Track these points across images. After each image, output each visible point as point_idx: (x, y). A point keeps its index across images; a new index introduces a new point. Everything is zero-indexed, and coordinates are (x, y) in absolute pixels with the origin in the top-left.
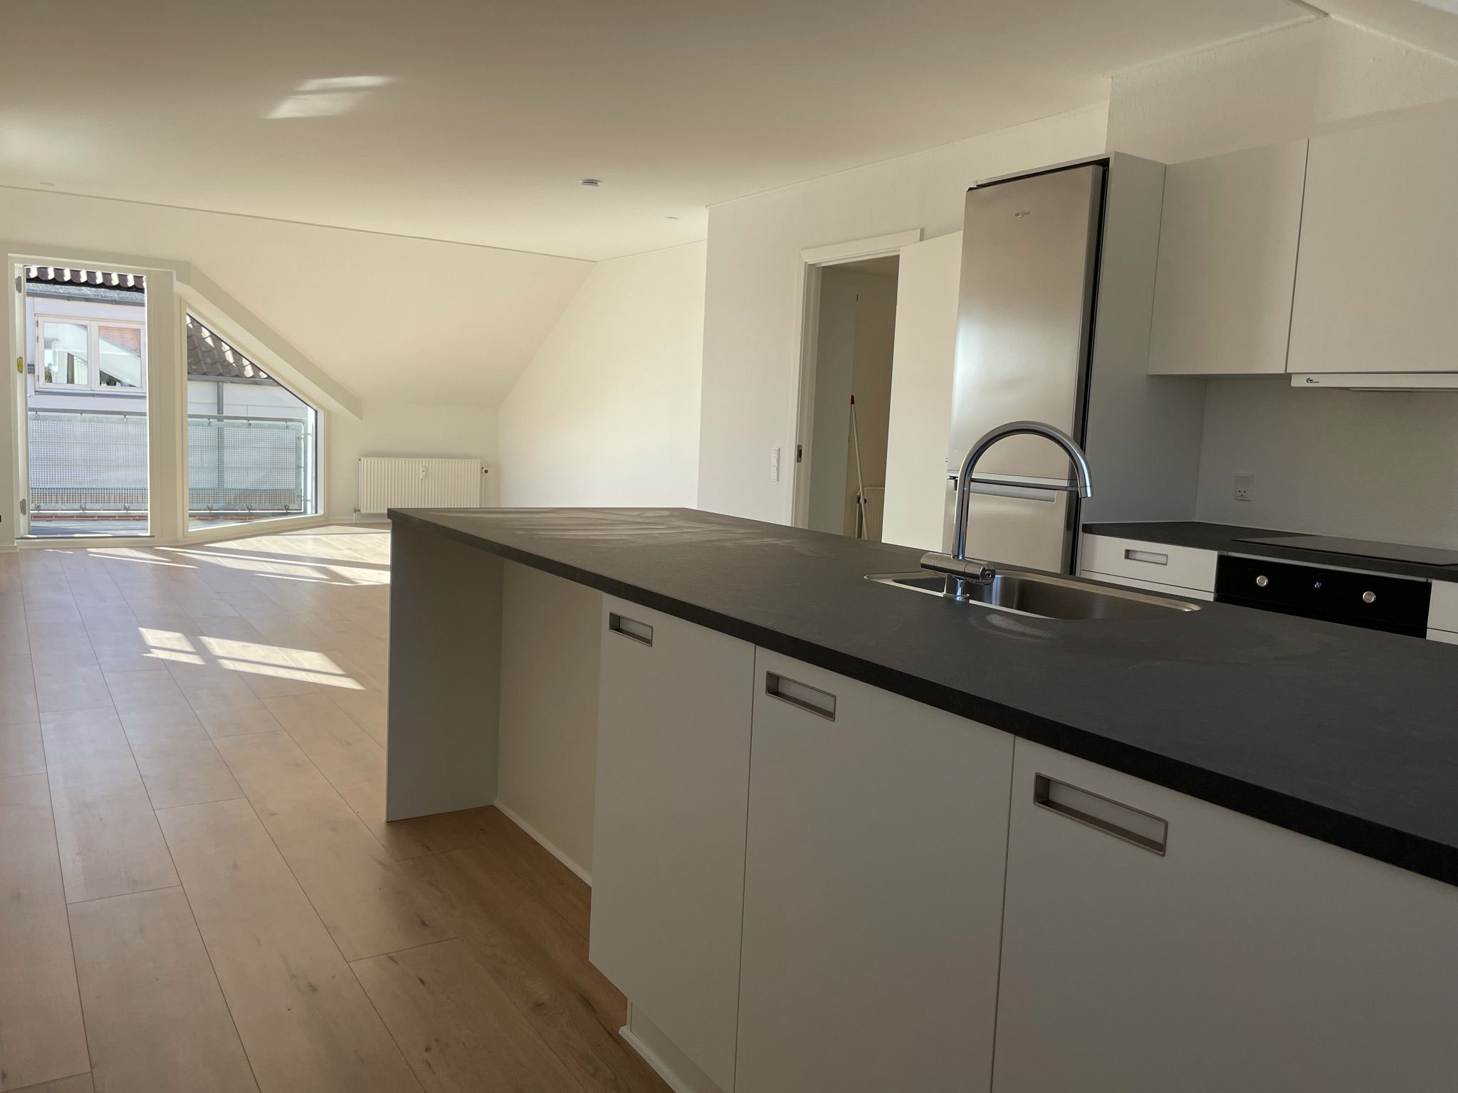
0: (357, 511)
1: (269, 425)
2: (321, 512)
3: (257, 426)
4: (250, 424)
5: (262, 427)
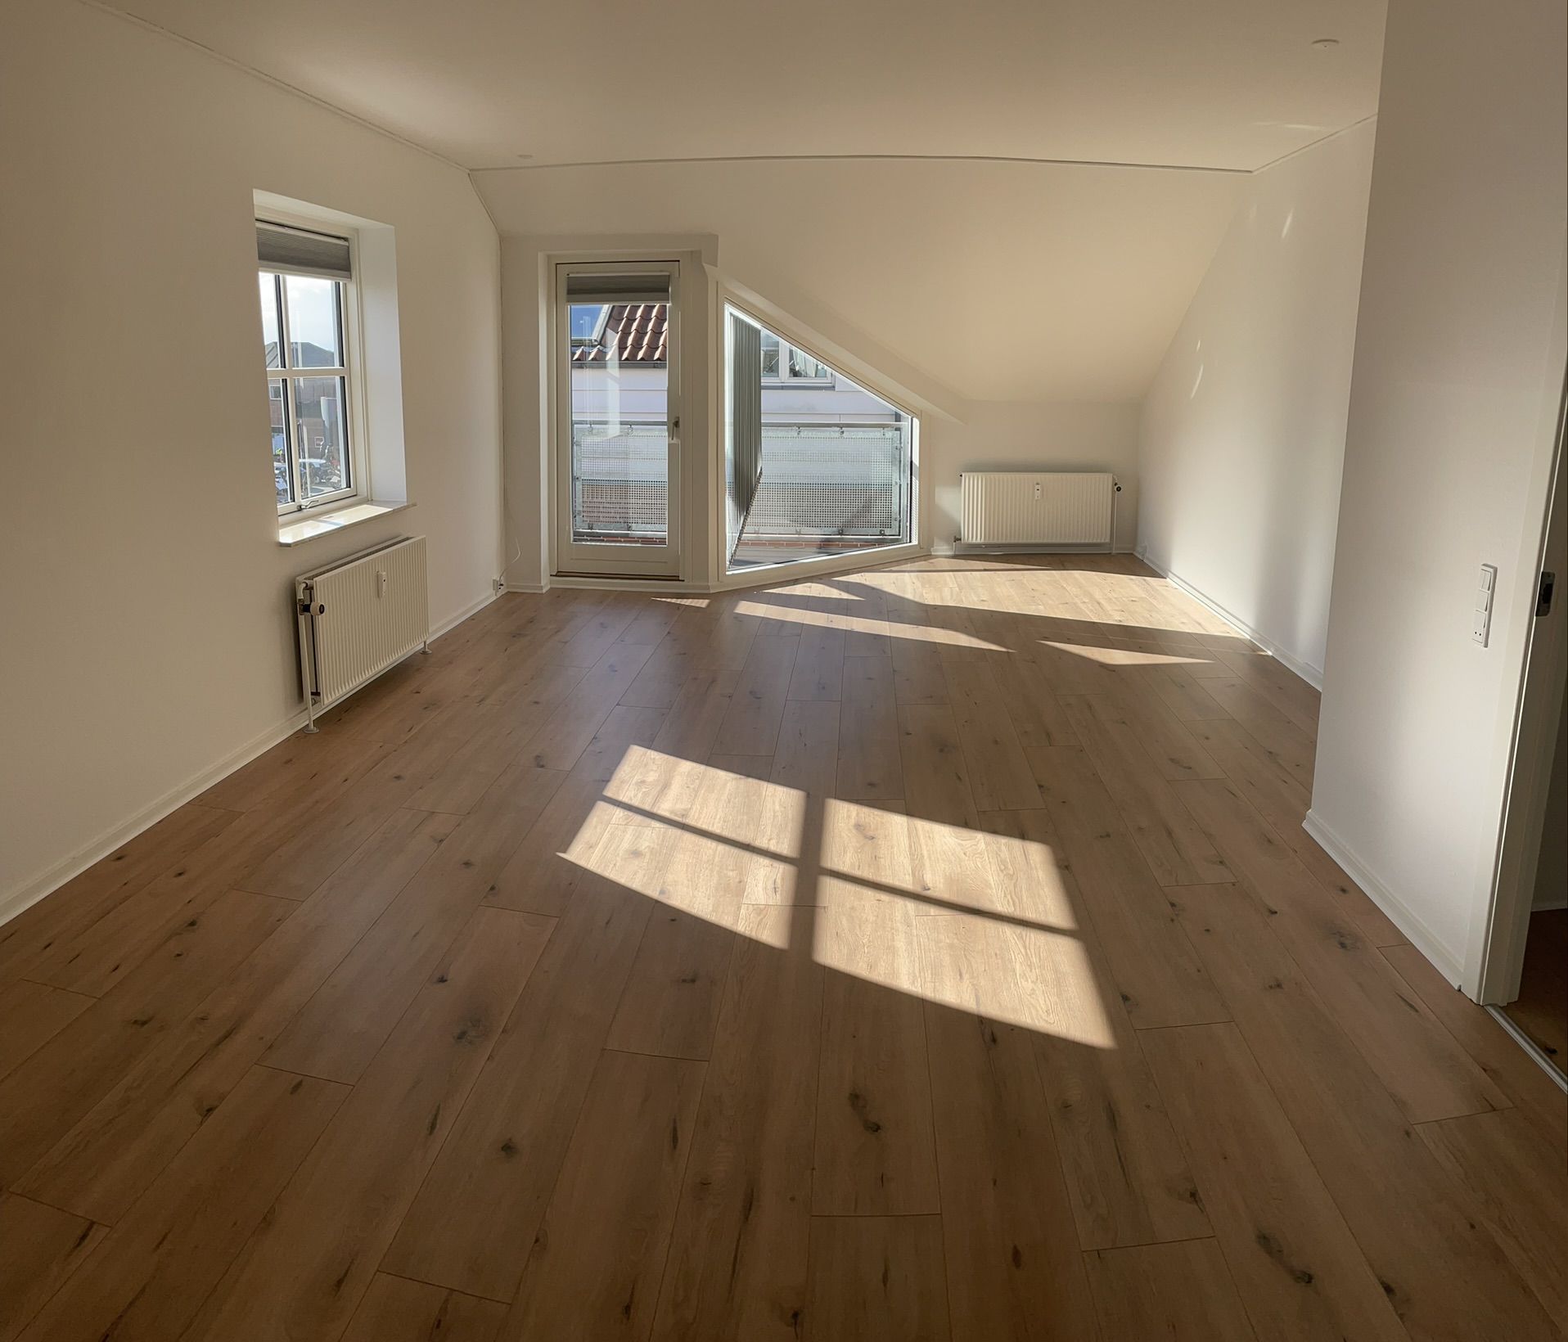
0: (957, 540)
2: (915, 541)
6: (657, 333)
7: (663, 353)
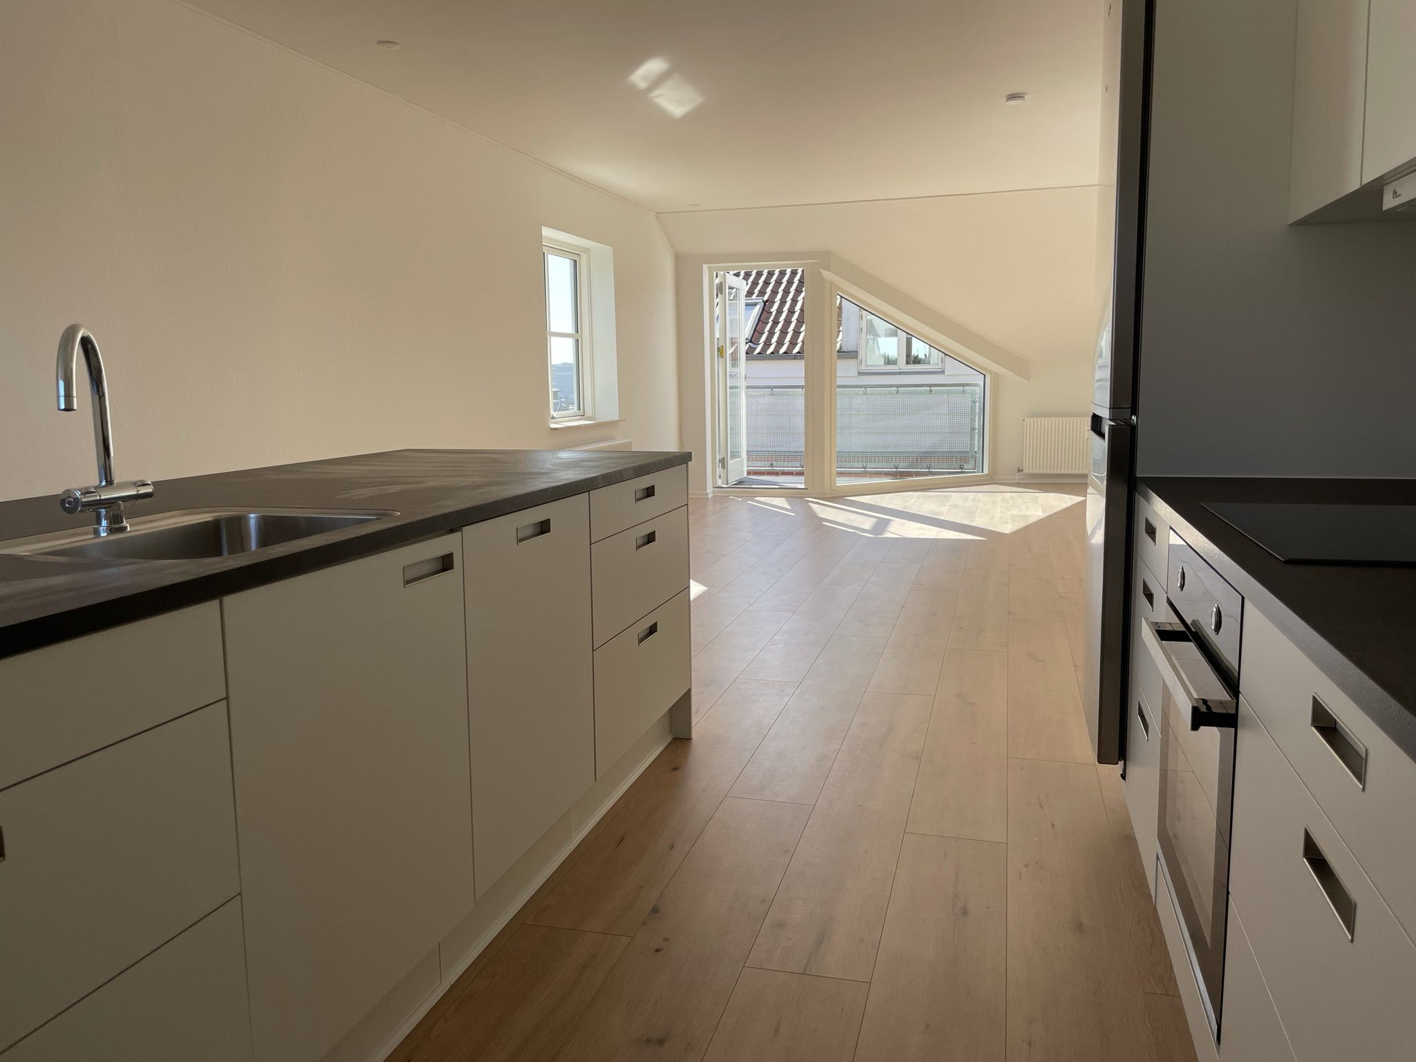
0: (1020, 470)
1: (948, 390)
2: (986, 471)
3: (937, 393)
4: (931, 390)
5: (942, 392)
6: (797, 333)
7: (802, 348)
